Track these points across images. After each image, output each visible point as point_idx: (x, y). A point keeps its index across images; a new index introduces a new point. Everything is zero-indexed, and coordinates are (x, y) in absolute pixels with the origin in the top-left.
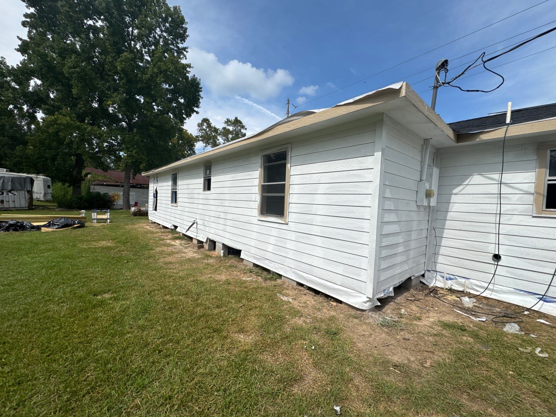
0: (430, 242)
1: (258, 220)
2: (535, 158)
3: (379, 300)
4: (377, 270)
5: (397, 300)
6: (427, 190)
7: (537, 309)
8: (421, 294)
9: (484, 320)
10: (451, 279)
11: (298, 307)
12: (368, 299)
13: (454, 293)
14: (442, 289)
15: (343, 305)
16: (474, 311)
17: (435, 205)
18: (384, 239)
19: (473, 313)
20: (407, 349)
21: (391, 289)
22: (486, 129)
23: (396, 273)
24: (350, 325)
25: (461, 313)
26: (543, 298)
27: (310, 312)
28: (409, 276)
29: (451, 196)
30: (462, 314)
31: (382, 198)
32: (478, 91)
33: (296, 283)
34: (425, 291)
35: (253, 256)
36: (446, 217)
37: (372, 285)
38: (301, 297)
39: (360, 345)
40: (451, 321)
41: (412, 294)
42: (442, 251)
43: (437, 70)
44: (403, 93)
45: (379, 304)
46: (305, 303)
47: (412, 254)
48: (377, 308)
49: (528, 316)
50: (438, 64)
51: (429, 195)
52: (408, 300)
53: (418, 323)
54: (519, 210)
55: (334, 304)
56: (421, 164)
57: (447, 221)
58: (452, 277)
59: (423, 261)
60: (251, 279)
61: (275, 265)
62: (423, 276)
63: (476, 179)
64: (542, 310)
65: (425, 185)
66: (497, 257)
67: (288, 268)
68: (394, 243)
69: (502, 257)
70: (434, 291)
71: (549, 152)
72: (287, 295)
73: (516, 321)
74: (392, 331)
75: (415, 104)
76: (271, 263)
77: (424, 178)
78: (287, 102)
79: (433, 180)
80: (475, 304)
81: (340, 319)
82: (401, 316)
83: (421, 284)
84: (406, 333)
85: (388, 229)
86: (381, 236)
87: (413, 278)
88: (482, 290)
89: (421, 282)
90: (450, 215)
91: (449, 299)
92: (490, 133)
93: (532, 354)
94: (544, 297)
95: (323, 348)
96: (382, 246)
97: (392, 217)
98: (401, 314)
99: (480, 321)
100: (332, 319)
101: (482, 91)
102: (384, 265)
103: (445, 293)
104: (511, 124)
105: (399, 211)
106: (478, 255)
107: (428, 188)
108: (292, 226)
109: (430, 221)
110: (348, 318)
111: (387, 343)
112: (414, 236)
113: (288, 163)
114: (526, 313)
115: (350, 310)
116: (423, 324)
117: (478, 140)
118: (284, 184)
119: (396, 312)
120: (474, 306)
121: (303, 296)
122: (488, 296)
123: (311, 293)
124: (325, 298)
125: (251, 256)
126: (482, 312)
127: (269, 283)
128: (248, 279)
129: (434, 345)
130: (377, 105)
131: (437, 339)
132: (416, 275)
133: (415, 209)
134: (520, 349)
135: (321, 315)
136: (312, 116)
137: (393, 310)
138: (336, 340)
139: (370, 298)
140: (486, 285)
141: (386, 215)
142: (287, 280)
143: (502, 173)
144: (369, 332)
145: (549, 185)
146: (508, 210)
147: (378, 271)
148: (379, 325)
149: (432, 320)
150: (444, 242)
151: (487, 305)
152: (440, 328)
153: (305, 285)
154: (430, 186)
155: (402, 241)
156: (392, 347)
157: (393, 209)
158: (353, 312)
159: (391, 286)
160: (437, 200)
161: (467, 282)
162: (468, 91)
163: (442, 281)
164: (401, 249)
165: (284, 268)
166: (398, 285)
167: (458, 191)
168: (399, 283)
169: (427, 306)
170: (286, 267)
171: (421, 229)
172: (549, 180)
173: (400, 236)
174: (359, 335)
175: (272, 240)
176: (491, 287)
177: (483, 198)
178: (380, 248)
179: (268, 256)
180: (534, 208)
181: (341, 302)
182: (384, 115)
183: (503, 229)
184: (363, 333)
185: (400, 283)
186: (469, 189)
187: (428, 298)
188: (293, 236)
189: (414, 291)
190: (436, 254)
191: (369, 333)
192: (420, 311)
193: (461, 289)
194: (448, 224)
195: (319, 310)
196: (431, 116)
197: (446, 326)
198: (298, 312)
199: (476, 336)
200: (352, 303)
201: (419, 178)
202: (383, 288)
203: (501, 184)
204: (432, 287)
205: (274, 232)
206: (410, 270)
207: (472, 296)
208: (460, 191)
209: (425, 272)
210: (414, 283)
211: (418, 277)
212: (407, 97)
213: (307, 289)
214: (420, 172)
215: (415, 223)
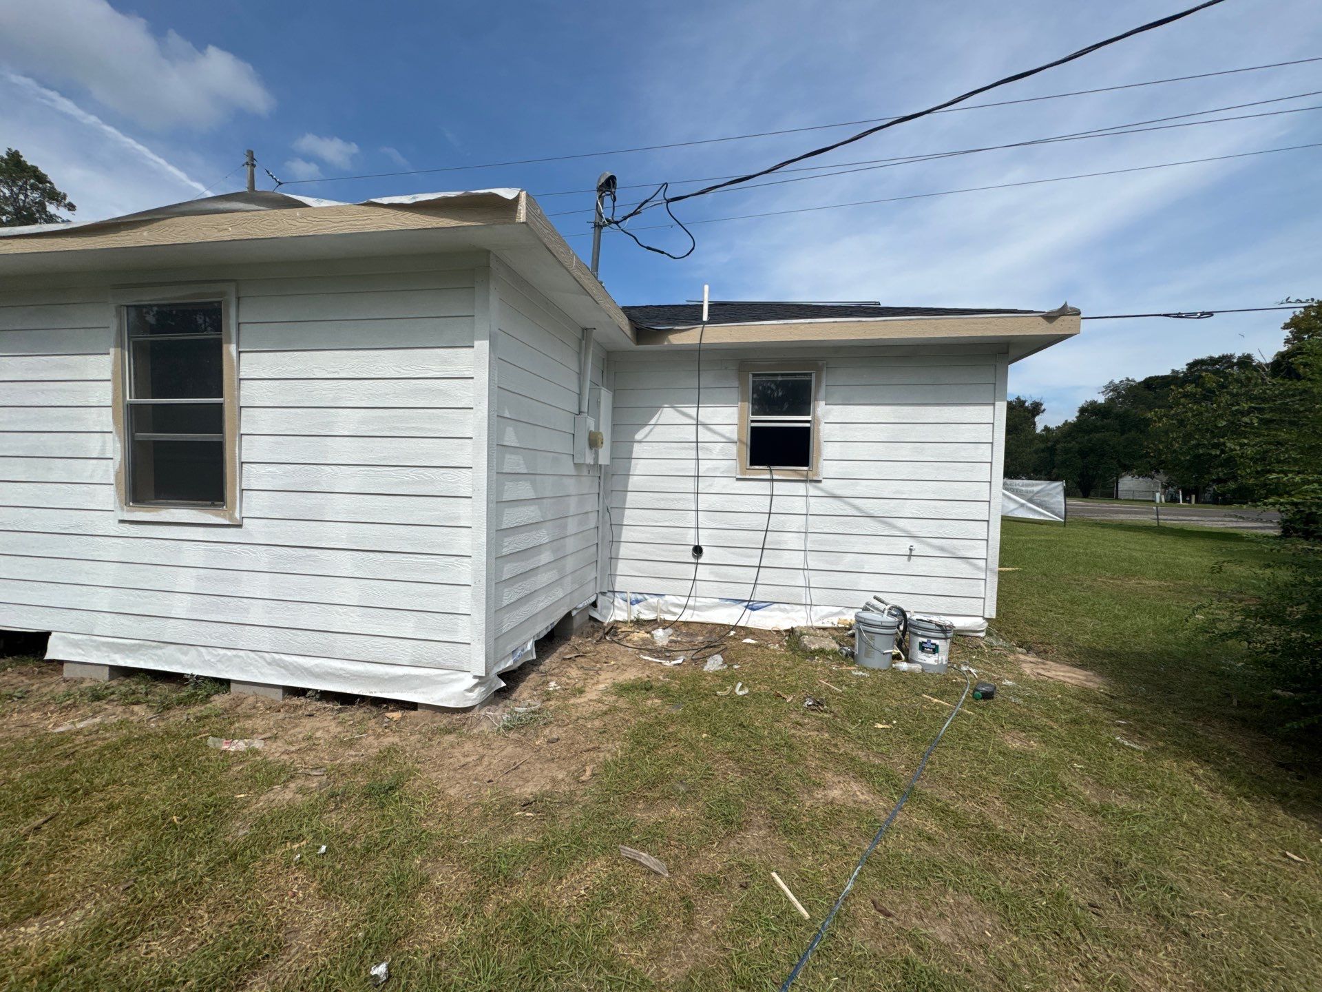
0: (603, 538)
1: (122, 521)
2: (736, 384)
3: (503, 676)
4: (493, 610)
5: (544, 665)
6: (590, 433)
7: (743, 625)
8: (589, 642)
9: (680, 661)
10: (638, 602)
11: (285, 757)
12: (476, 681)
13: (643, 625)
14: (625, 622)
15: (420, 712)
16: (668, 651)
17: (607, 462)
18: (506, 540)
19: (668, 654)
20: (553, 759)
21: (530, 645)
22: (676, 325)
23: (539, 609)
24: (434, 753)
25: (650, 659)
26: (752, 606)
27: (321, 759)
28: (566, 612)
29: (633, 447)
30: (651, 662)
31: (497, 448)
32: (662, 252)
33: (280, 692)
34: (596, 634)
35: (104, 644)
36: (627, 486)
37: (484, 646)
38: (296, 726)
39: (452, 792)
40: (633, 678)
41: (573, 646)
42: (624, 551)
43: (599, 190)
44: (522, 215)
45: (503, 684)
46: (310, 738)
47: (570, 564)
48: (501, 695)
49: (733, 638)
50: (599, 179)
51: (594, 442)
52: (564, 659)
53: (579, 701)
54: (722, 470)
55: (397, 715)
56: (580, 380)
57: (629, 494)
58: (640, 597)
59: (593, 575)
60: (97, 720)
61: (200, 655)
62: (594, 604)
63: (667, 414)
64: (750, 625)
65: (586, 421)
66: (698, 550)
67: (252, 655)
68: (530, 546)
69: (704, 549)
70: (613, 629)
71: (751, 376)
72: (246, 734)
73: (720, 649)
74: (528, 734)
75: (550, 246)
76: (185, 654)
77: (585, 409)
78: (247, 159)
79: (601, 412)
80: (671, 638)
81: (408, 748)
82: (548, 696)
83: (592, 623)
84: (555, 728)
85: (513, 517)
86: (497, 533)
87: (574, 613)
88: (679, 611)
89: (591, 618)
90: (633, 482)
91: (636, 639)
92: (682, 334)
93: (732, 696)
94: (751, 603)
95: (353, 838)
96: (504, 554)
97: (524, 490)
98: (548, 693)
99: (675, 665)
100: (386, 756)
101: (668, 255)
102: (509, 596)
103: (630, 630)
104: (708, 323)
105: (537, 477)
106: (675, 551)
107: (593, 429)
108: (254, 530)
109: (601, 494)
110: (430, 740)
111: (515, 764)
112: (572, 526)
113: (230, 342)
114: (732, 633)
115: (436, 719)
116: (586, 700)
117: (666, 343)
118: (221, 405)
119: (539, 692)
120: (671, 641)
121: (305, 721)
122: (690, 620)
123: (330, 706)
124: (374, 709)
125: (98, 647)
126: (680, 649)
127: (178, 716)
128: (80, 725)
129: (600, 733)
130: (468, 226)
131: (607, 719)
132: (581, 606)
133: (572, 471)
134: (718, 692)
135: (356, 756)
136: (298, 212)
137: (535, 689)
138: (391, 804)
139: (480, 677)
140: (683, 601)
141: (509, 486)
142: (249, 690)
143: (698, 407)
144: (478, 753)
145: (753, 428)
146: (708, 469)
147: (495, 611)
148: (502, 730)
149: (601, 687)
150: (627, 534)
151: (687, 634)
152: (614, 698)
153: (309, 690)
154: (597, 425)
155: (547, 541)
156: (524, 767)
157: (525, 471)
158: (443, 721)
159: (529, 640)
160: (612, 453)
161: (661, 600)
162: (648, 248)
163: (625, 608)
164: (545, 557)
165: (235, 656)
166: (545, 633)
167: (643, 436)
168: (547, 628)
169: (597, 662)
170: (241, 653)
171: (586, 513)
172: (753, 421)
173: (543, 530)
174: (455, 770)
175: (186, 580)
176: (691, 602)
177: (677, 448)
178: (496, 557)
179: (170, 631)
180: (738, 466)
181: (413, 706)
182: (491, 255)
183: (704, 501)
184: (463, 760)
185: (549, 629)
186: (658, 433)
187: (601, 647)
188: (263, 558)
189: (578, 639)
190: (613, 559)
191: (477, 757)
192: (584, 676)
193: (651, 616)
194: (631, 498)
195: (351, 744)
196: (587, 281)
197: (624, 690)
198: (283, 769)
199: (665, 693)
200: (442, 700)
201: (577, 409)
202: (510, 649)
203: (697, 425)
204: (609, 624)
205: (192, 555)
206: (568, 597)
207: (667, 625)
208: (646, 436)
209: (597, 597)
210: (576, 623)
211: (586, 609)
212: (531, 225)
213: (319, 700)
214: (577, 396)
215: (573, 502)
